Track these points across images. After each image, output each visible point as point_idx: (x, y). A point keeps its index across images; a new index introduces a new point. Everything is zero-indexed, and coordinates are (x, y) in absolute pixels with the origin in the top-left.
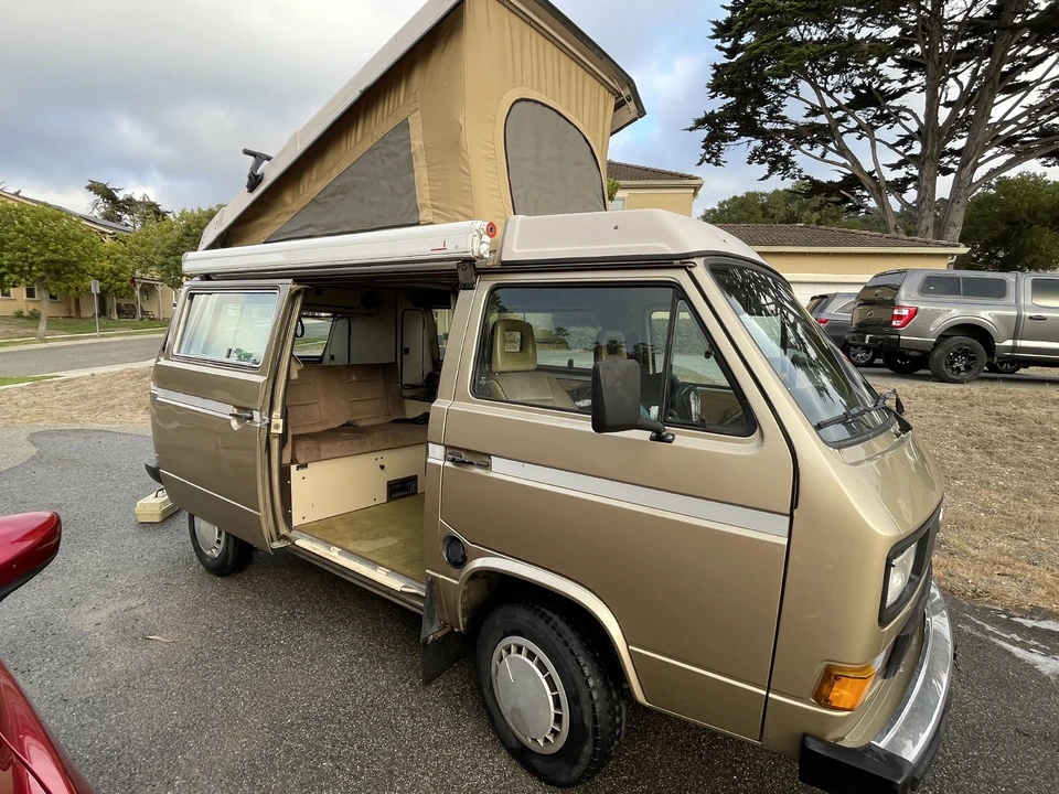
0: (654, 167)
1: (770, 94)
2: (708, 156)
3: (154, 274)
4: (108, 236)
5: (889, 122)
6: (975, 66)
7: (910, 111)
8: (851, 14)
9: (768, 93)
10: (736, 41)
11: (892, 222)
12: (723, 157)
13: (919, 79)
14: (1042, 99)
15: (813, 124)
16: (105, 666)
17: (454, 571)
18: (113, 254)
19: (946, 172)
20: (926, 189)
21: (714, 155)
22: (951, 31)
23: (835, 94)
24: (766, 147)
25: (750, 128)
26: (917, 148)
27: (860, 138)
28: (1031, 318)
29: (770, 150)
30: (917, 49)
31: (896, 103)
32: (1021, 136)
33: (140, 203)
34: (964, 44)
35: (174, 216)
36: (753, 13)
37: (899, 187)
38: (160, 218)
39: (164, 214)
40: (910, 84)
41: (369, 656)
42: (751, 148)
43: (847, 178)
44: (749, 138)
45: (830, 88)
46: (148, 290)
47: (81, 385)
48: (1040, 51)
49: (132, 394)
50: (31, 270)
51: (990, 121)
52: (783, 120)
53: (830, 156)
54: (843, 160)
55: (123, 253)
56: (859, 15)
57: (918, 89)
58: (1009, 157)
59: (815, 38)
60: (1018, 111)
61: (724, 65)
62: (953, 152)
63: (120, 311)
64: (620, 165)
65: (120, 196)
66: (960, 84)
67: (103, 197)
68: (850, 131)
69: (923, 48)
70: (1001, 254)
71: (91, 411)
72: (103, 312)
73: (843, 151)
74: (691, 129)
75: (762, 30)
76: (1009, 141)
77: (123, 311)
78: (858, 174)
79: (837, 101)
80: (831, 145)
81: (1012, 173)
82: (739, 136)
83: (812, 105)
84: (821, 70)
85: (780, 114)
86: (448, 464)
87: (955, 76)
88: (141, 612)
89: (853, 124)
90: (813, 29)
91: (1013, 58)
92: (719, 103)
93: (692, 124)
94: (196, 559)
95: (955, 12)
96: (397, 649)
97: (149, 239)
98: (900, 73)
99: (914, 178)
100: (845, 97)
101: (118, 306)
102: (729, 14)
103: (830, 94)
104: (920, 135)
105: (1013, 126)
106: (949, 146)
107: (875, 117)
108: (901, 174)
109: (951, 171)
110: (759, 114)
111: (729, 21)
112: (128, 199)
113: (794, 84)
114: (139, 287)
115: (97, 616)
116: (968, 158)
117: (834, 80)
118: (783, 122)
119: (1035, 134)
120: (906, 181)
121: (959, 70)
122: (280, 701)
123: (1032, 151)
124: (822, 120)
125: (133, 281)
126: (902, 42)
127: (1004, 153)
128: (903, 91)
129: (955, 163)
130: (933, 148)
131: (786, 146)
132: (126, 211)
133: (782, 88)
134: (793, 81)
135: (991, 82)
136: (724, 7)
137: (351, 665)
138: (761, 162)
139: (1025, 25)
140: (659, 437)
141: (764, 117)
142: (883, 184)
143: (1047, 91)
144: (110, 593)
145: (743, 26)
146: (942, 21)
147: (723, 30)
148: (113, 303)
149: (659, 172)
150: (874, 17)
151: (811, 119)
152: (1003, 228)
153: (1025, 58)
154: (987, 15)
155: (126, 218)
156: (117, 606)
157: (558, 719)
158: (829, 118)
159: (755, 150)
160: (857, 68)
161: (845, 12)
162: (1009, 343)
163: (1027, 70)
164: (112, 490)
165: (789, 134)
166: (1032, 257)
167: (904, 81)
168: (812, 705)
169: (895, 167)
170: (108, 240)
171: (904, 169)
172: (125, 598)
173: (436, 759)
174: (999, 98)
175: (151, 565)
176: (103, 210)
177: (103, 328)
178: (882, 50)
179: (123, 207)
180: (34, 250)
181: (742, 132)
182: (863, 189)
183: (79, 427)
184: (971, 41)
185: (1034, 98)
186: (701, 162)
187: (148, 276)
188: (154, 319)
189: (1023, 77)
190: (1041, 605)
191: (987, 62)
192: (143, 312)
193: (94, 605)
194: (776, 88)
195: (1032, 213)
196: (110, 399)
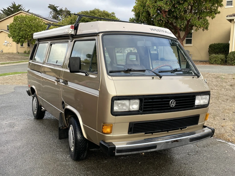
33: (64, 11)
50: (27, 37)
67: (53, 10)
88: (15, 123)
112: (61, 10)
155: (60, 17)
157: (73, 142)
168: (102, 133)
172: (14, 120)
176: (53, 15)
180: (28, 31)
193: (7, 121)
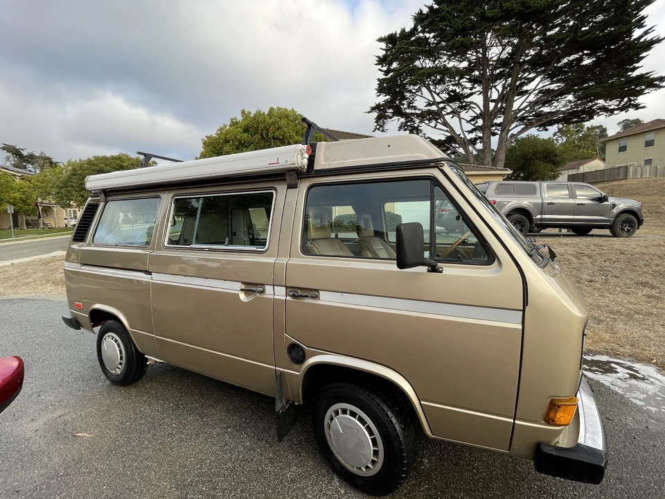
0: (352, 132)
1: (408, 95)
2: (378, 127)
3: (51, 200)
4: (18, 178)
5: (465, 110)
6: (504, 82)
7: (476, 104)
8: (445, 55)
9: (407, 94)
10: (389, 66)
11: (472, 160)
12: (386, 127)
13: (478, 88)
14: (535, 99)
15: (429, 110)
16: (46, 460)
17: (296, 366)
18: (22, 188)
19: (494, 134)
20: (487, 143)
21: (381, 126)
22: (492, 65)
23: (440, 95)
24: (407, 122)
25: (399, 112)
26: (480, 122)
27: (452, 117)
28: (548, 204)
29: (409, 124)
30: (477, 73)
31: (468, 100)
32: (527, 116)
33: (39, 157)
34: (498, 71)
35: (64, 164)
36: (397, 52)
37: (473, 142)
38: (54, 165)
39: (56, 163)
40: (474, 90)
41: (235, 426)
42: (400, 123)
43: (448, 138)
44: (398, 117)
45: (438, 91)
46: (47, 210)
47: (5, 271)
48: (532, 75)
49: (41, 274)
51: (513, 109)
52: (415, 108)
53: (439, 126)
54: (446, 129)
55: (29, 188)
56: (448, 55)
57: (478, 93)
58: (523, 126)
59: (428, 66)
60: (525, 104)
61: (383, 79)
62: (497, 125)
63: (28, 224)
64: (334, 131)
65: (25, 153)
66: (498, 91)
67: (13, 154)
68: (448, 114)
69: (480, 72)
70: (522, 175)
71: (14, 287)
72: (16, 225)
73: (445, 124)
74: (369, 112)
75: (401, 61)
76: (522, 119)
77: (30, 224)
78: (454, 135)
79: (442, 98)
80: (439, 121)
81: (524, 135)
82: (393, 116)
83: (428, 100)
84: (433, 82)
85: (414, 105)
86: (288, 298)
87: (495, 87)
88: (68, 418)
89: (449, 110)
90: (427, 61)
91: (521, 79)
92: (383, 99)
93: (369, 110)
94: (103, 377)
95: (493, 55)
96: (251, 420)
97: (47, 178)
98: (469, 85)
99: (480, 138)
100: (444, 96)
101: (27, 221)
102: (384, 52)
103: (438, 94)
104: (481, 116)
105: (524, 112)
106: (495, 121)
107: (459, 107)
108: (473, 136)
109: (497, 134)
110: (403, 105)
111: (385, 57)
112: (30, 155)
113: (419, 89)
114: (40, 208)
115: (35, 425)
116: (504, 127)
117: (440, 88)
118: (415, 109)
119: (533, 116)
120: (476, 139)
121: (496, 84)
122: (180, 466)
123: (533, 123)
124: (434, 108)
125: (36, 205)
126: (469, 70)
127: (520, 125)
128: (471, 94)
129: (498, 130)
130: (488, 122)
131: (417, 121)
132: (29, 163)
133: (414, 91)
134: (419, 88)
135: (512, 90)
136: (381, 49)
137: (223, 435)
138: (405, 130)
139: (525, 62)
140: (434, 269)
141: (405, 106)
142: (466, 140)
143: (537, 94)
144: (43, 407)
145: (392, 59)
146: (488, 60)
147: (382, 61)
148: (22, 219)
149: (355, 134)
150: (456, 56)
151: (428, 108)
152: (522, 162)
153: (526, 78)
154: (507, 57)
155: (30, 167)
156: (50, 416)
157: (376, 453)
158: (438, 107)
159: (402, 124)
160: (451, 81)
161: (441, 54)
162: (539, 216)
163: (527, 85)
164: (35, 337)
165: (418, 116)
166: (536, 176)
167: (471, 89)
168: (544, 425)
169: (470, 132)
170: (18, 180)
171: (474, 133)
172: (56, 409)
173: (294, 490)
174: (516, 98)
175: (71, 384)
176: (13, 162)
177: (17, 235)
178: (461, 73)
179: (27, 160)
181: (394, 114)
182: (456, 143)
183: (5, 297)
184: (501, 70)
185: (532, 98)
186: (375, 130)
187: (47, 202)
188: (52, 228)
189: (525, 88)
190: (591, 348)
191: (509, 80)
192: (44, 224)
193: (32, 417)
194: (410, 91)
195: (535, 154)
196: (27, 278)
